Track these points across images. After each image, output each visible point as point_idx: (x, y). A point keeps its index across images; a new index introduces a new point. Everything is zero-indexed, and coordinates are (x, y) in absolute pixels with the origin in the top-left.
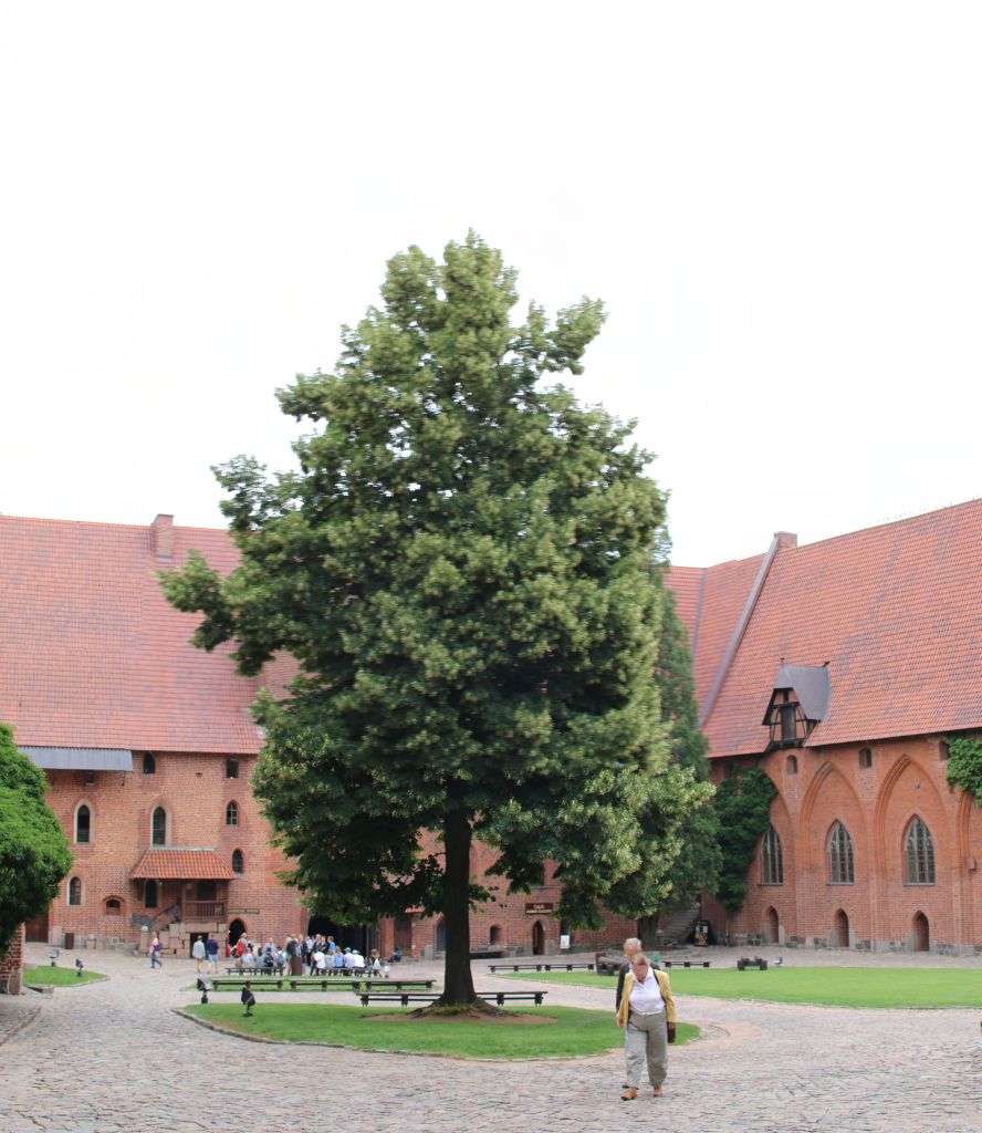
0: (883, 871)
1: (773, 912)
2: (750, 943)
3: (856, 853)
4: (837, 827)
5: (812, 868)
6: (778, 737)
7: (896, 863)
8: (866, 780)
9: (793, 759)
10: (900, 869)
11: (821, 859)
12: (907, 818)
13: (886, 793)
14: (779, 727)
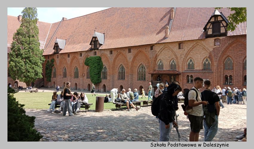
0: (71, 76)
1: (54, 82)
2: (51, 88)
3: (67, 72)
4: (64, 68)
5: (60, 75)
6: (56, 52)
7: (73, 74)
8: (69, 60)
9: (58, 56)
10: (73, 75)
11: (62, 73)
12: (75, 66)
13: (72, 62)
14: (56, 50)
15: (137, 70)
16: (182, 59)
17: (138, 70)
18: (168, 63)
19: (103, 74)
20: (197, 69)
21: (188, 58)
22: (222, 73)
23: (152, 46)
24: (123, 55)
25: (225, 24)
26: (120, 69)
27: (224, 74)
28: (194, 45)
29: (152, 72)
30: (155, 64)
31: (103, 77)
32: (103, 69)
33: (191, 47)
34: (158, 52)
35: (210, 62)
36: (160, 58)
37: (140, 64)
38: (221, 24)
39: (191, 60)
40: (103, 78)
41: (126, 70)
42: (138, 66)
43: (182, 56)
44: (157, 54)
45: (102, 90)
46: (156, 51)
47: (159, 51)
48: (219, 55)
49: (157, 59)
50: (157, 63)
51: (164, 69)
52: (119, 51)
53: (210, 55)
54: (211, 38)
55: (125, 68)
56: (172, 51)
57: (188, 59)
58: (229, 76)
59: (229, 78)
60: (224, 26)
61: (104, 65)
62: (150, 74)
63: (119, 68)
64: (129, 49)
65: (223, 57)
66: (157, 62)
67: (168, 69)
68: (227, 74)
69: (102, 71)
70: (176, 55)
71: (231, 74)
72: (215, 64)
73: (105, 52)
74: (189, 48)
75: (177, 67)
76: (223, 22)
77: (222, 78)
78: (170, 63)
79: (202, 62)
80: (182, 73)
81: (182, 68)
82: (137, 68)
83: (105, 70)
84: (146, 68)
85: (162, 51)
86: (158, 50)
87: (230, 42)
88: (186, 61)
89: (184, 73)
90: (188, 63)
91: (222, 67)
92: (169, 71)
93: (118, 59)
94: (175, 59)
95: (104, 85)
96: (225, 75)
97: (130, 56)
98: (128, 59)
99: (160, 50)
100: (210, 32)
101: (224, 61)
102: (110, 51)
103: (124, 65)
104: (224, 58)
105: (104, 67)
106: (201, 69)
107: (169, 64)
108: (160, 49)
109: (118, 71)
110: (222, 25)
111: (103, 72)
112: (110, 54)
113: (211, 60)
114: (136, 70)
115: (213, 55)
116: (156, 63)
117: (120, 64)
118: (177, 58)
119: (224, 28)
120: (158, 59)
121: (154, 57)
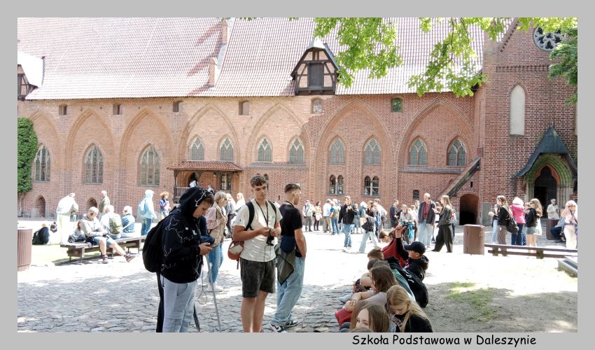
15: (136, 160)
16: (246, 138)
17: (139, 160)
18: (216, 146)
19: (37, 169)
20: (278, 161)
21: (258, 136)
22: (325, 171)
23: (176, 103)
24: (98, 118)
25: (332, 70)
26: (90, 155)
27: (328, 172)
28: (272, 107)
29: (175, 165)
30: (184, 147)
31: (37, 175)
32: (39, 154)
33: (265, 111)
34: (192, 118)
35: (303, 147)
36: (195, 133)
37: (146, 143)
38: (325, 68)
39: (265, 140)
40: (37, 179)
41: (106, 159)
42: (140, 149)
43: (246, 131)
44: (189, 123)
45: (35, 211)
46: (187, 116)
47: (194, 116)
48: (320, 133)
49: (188, 135)
50: (190, 144)
51: (207, 159)
52: (86, 107)
53: (303, 133)
54: (306, 97)
55: (103, 152)
56: (225, 118)
57: (259, 139)
58: (337, 177)
59: (337, 181)
60: (330, 74)
61: (41, 144)
62: (171, 169)
63: (85, 154)
64: (117, 104)
65: (326, 137)
66: (188, 141)
67: (214, 160)
68: (333, 173)
69: (36, 159)
70: (232, 128)
71: (340, 174)
72: (313, 151)
73: (47, 108)
74: (261, 115)
75: (235, 154)
76: (329, 65)
77: (325, 181)
78: (219, 145)
79: (288, 147)
80: (247, 168)
81: (246, 157)
82: (138, 153)
83: (44, 158)
84: (160, 154)
85: (201, 116)
86: (193, 114)
87: (341, 107)
88: (255, 142)
89: (250, 168)
90: (259, 147)
91: (325, 158)
92: (217, 163)
93: (82, 127)
94: (232, 136)
95: (42, 199)
96: (329, 176)
97: (117, 124)
98: (113, 130)
99: (196, 114)
100: (304, 83)
101: (329, 147)
102: (60, 107)
103: (100, 146)
104: (328, 140)
105: (41, 148)
106: (285, 161)
107: (218, 148)
108: (196, 112)
109: (83, 162)
110: (326, 71)
111: (38, 162)
112: (60, 114)
113: (305, 143)
114: (134, 159)
115: (308, 133)
116: (187, 144)
117: (90, 143)
118: (235, 134)
119: (329, 76)
120: (191, 135)
121: (183, 129)
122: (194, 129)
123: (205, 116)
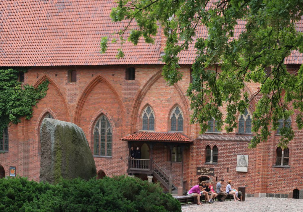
15: (89, 130)
17: (92, 130)
18: (167, 116)
29: (129, 136)
30: (136, 117)
34: (144, 87)
35: (251, 118)
36: (147, 102)
37: (99, 113)
42: (93, 119)
44: (141, 91)
46: (139, 85)
47: (146, 84)
49: (139, 104)
50: (141, 113)
51: (158, 130)
52: (42, 75)
59: (283, 152)
62: (124, 140)
66: (140, 110)
70: (183, 97)
77: (271, 154)
80: (197, 140)
82: (91, 123)
84: (113, 124)
85: (152, 85)
86: (144, 82)
89: (200, 140)
92: (168, 134)
96: (276, 147)
98: (67, 99)
99: (148, 82)
106: (234, 132)
108: (148, 80)
114: (87, 129)
116: (139, 113)
120: (143, 104)
121: (135, 98)
122: (146, 97)
123: (156, 84)
